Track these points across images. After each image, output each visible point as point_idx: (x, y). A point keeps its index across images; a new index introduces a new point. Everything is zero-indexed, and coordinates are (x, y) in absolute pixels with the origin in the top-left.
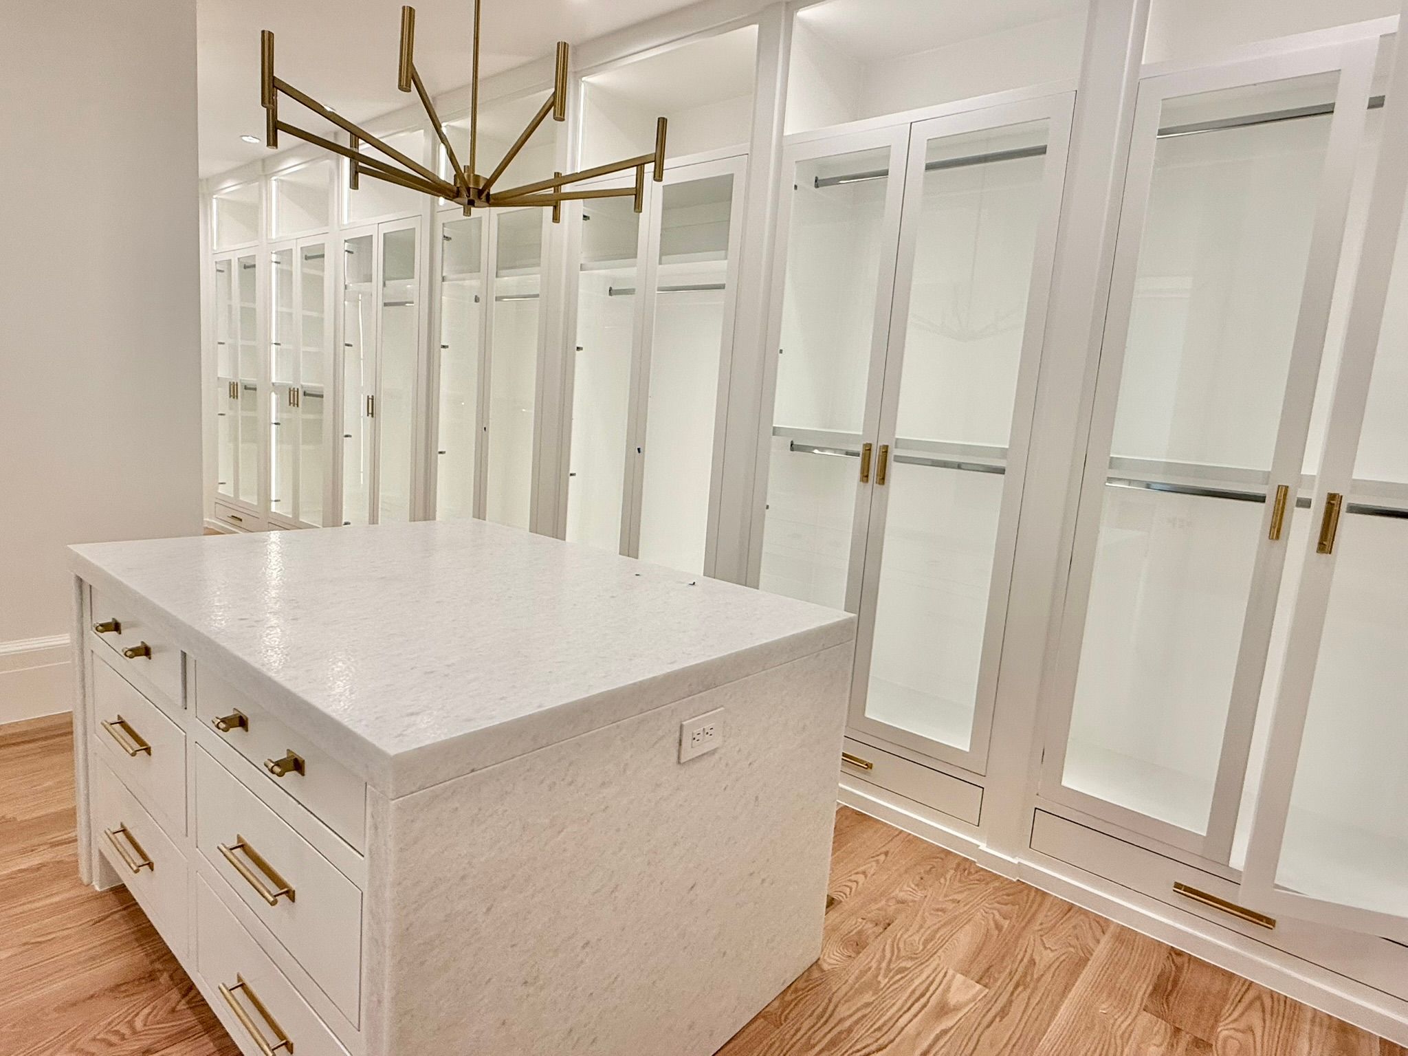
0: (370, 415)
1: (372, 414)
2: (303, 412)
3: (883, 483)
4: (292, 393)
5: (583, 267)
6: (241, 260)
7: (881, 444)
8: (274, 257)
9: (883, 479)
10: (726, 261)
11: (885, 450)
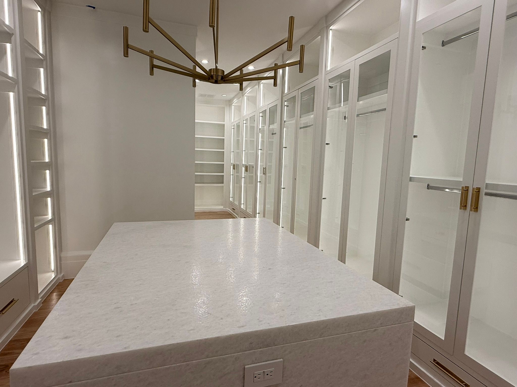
0: (264, 174)
1: (265, 174)
2: (249, 173)
3: (477, 211)
4: (246, 167)
5: (329, 108)
6: (237, 124)
7: (475, 187)
8: (245, 122)
9: (477, 208)
10: (387, 94)
11: (478, 191)
